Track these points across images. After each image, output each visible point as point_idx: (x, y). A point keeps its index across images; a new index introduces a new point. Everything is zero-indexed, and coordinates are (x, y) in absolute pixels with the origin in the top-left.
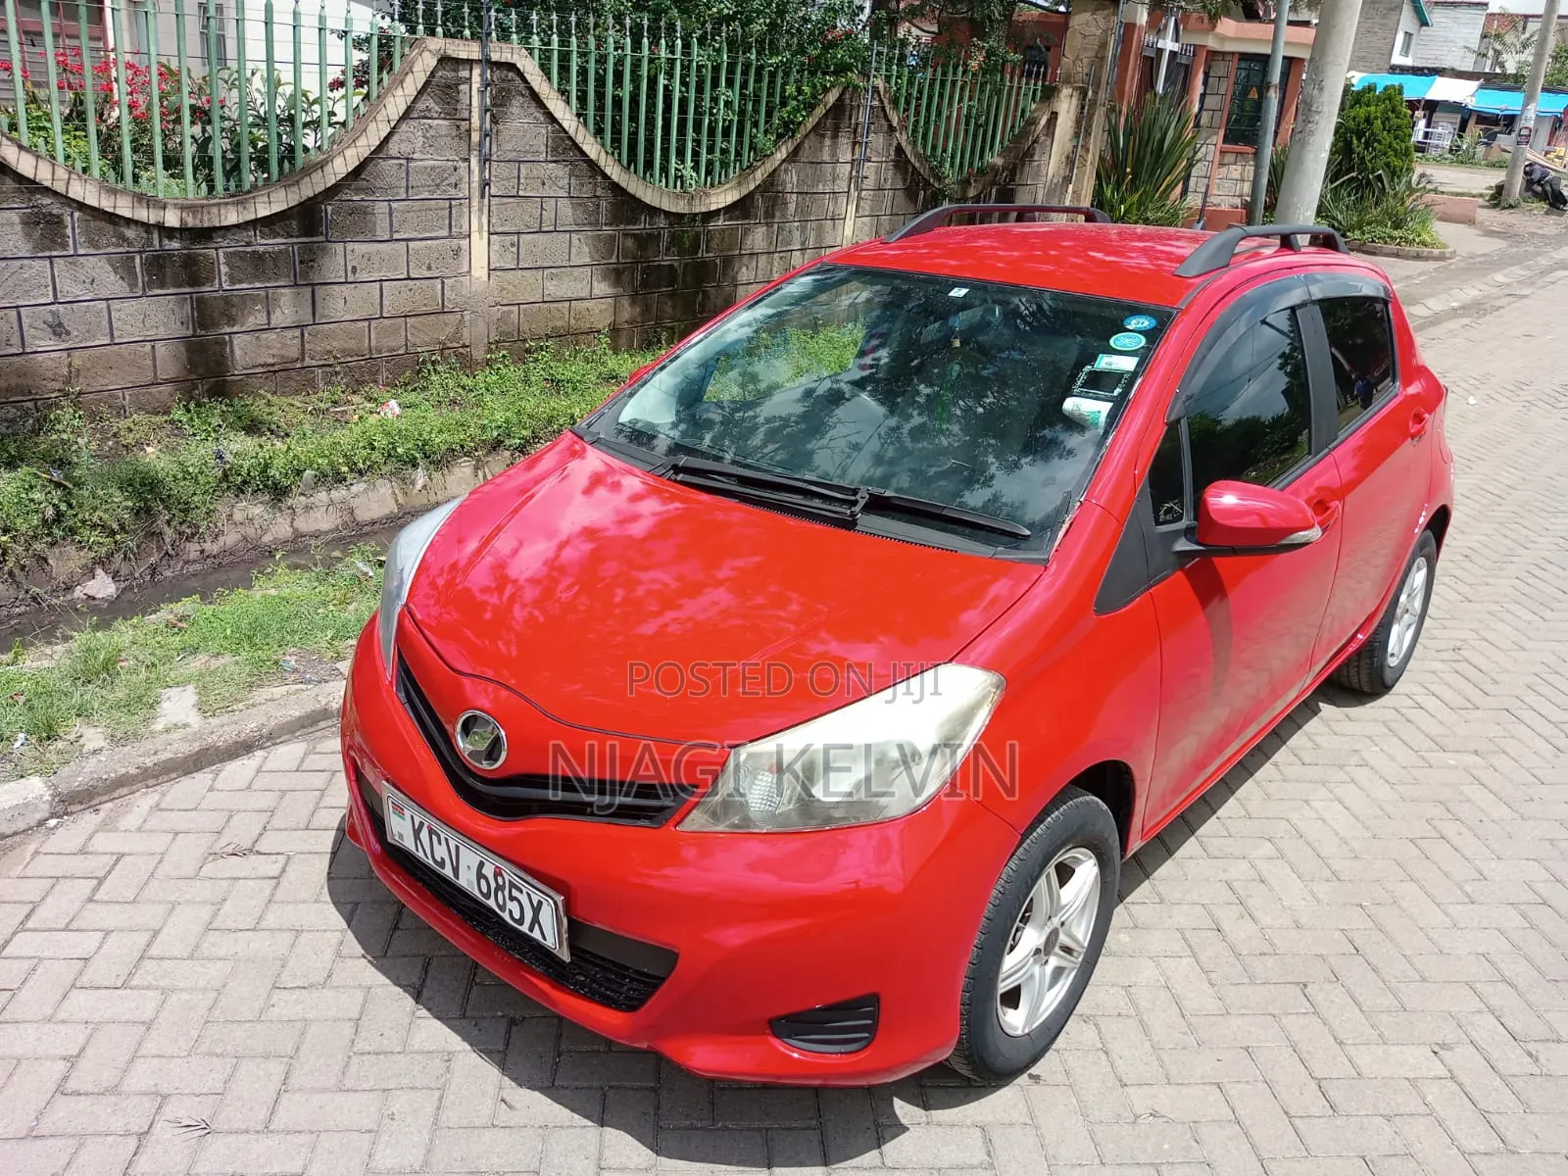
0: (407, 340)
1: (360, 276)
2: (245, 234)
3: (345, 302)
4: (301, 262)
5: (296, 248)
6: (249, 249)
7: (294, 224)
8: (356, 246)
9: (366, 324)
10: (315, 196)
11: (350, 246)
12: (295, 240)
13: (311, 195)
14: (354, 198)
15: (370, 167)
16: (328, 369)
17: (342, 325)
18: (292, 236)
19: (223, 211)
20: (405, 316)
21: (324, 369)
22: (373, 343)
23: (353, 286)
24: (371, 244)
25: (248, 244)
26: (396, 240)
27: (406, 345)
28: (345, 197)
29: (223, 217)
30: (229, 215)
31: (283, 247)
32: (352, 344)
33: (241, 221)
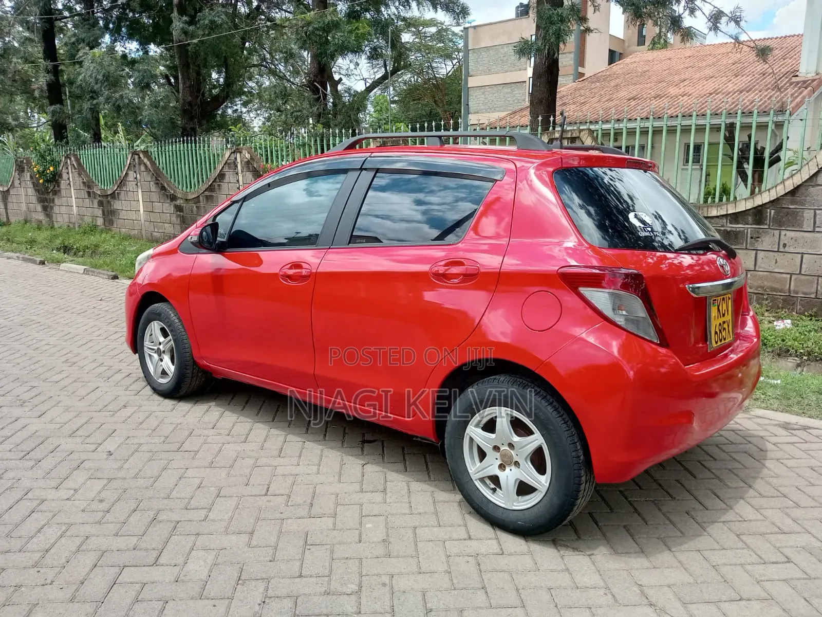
0: (817, 290)
1: (787, 249)
2: (721, 220)
3: (776, 262)
4: (752, 238)
5: (749, 230)
6: (722, 229)
7: (750, 218)
8: (788, 233)
9: (789, 276)
10: (763, 204)
11: (783, 233)
12: (749, 226)
13: (761, 204)
14: (791, 207)
15: (802, 190)
16: (761, 296)
17: (772, 274)
18: (748, 224)
19: (709, 210)
20: (818, 276)
21: (758, 295)
22: (792, 288)
23: (782, 254)
24: (798, 233)
25: (723, 226)
26: (818, 232)
27: (817, 293)
28: (784, 206)
29: (709, 213)
30: (713, 212)
31: (742, 229)
32: (778, 286)
33: (718, 215)
